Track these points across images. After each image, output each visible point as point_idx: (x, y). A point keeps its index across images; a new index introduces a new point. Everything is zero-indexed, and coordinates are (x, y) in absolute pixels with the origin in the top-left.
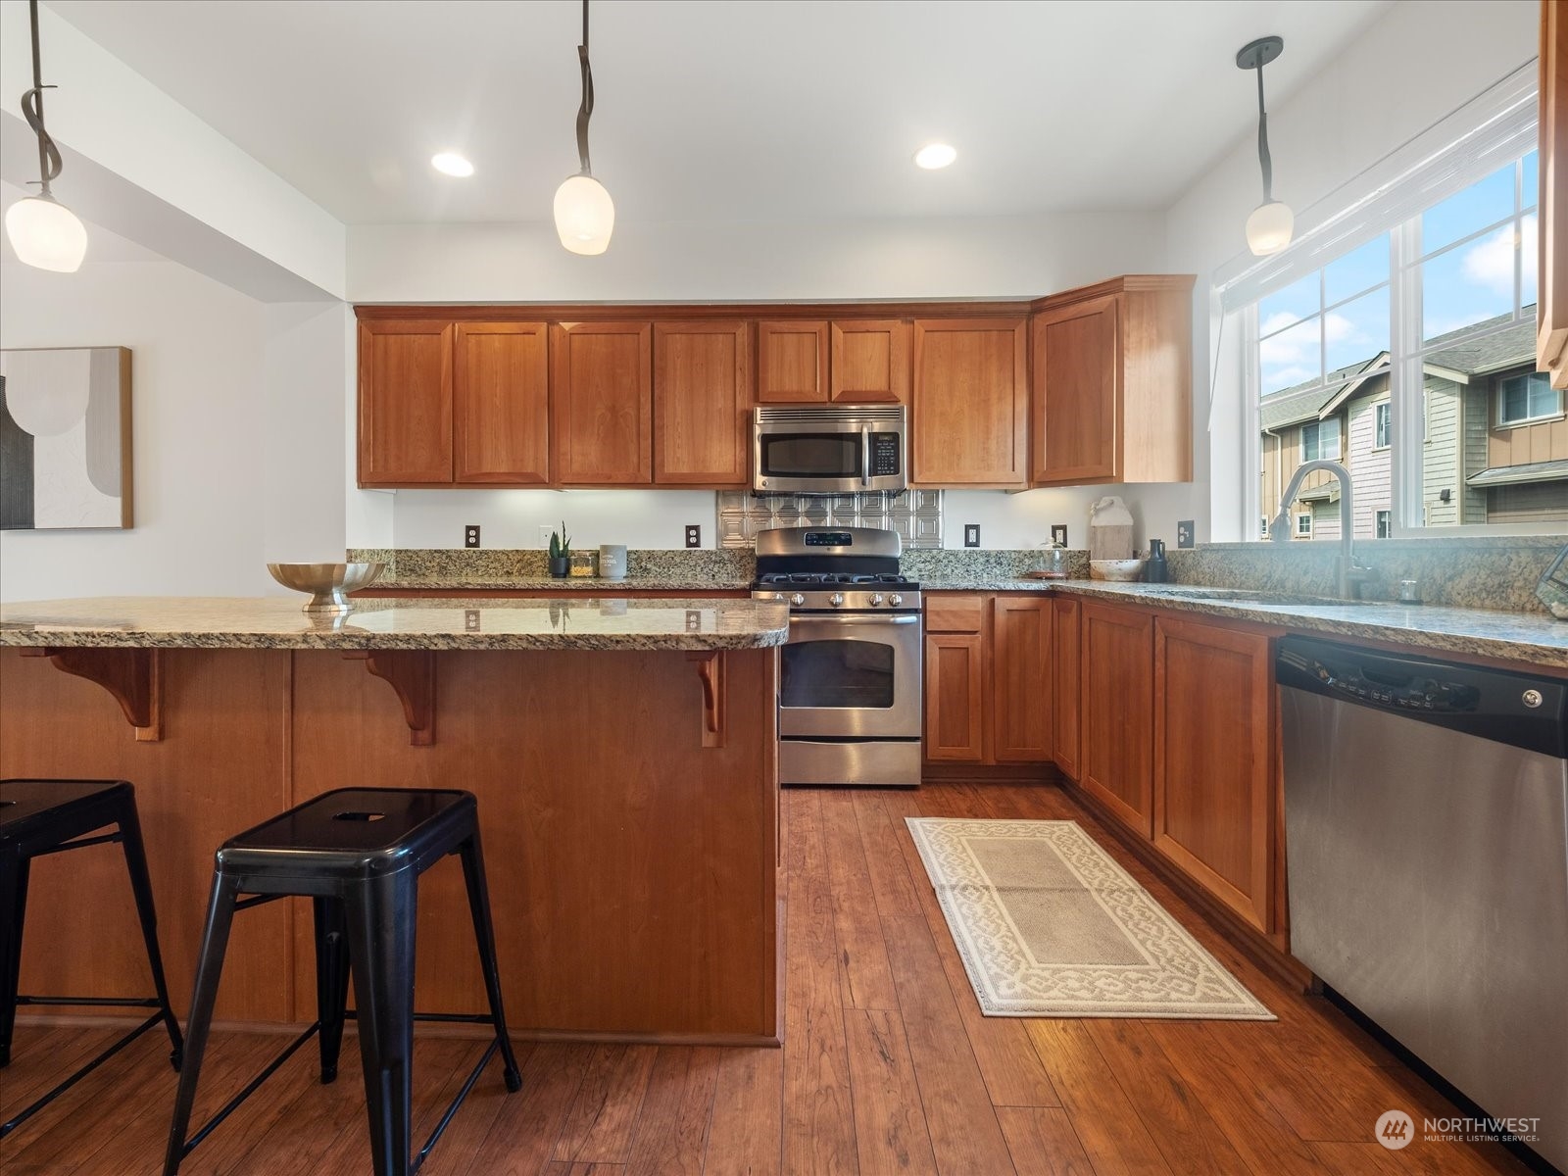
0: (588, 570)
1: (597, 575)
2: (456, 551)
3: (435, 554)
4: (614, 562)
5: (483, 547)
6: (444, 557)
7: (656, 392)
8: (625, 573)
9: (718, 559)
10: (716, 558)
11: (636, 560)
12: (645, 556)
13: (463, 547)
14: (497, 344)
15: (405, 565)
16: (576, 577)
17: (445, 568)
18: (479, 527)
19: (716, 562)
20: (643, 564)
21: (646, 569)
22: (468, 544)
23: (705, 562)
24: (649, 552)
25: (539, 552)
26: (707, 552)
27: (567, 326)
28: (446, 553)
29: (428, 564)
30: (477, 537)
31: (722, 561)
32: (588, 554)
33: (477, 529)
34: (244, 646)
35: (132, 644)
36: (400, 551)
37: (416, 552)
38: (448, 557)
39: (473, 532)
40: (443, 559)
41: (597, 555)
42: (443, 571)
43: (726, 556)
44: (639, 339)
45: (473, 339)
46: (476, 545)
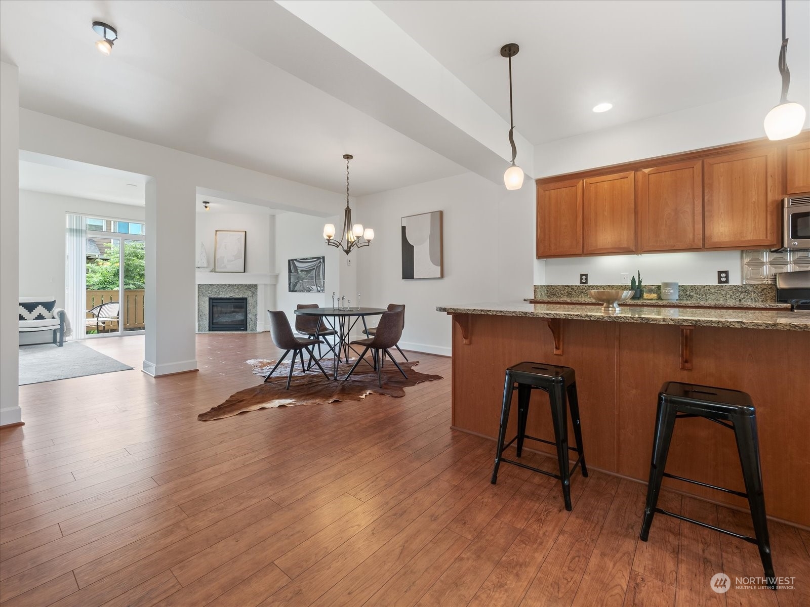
0: (654, 296)
1: (660, 298)
2: (576, 286)
3: (566, 287)
4: (672, 291)
5: (589, 284)
6: (570, 289)
7: (706, 198)
8: (677, 298)
9: (744, 290)
10: (743, 290)
11: (683, 290)
12: (689, 289)
13: (579, 284)
14: (606, 186)
15: (551, 292)
16: (645, 299)
17: (571, 294)
18: (587, 274)
19: (742, 292)
20: (688, 293)
21: (690, 296)
22: (582, 283)
23: (733, 292)
24: (692, 286)
25: (621, 286)
26: (735, 286)
27: (647, 171)
28: (572, 287)
29: (562, 292)
30: (586, 279)
31: (748, 292)
32: (653, 287)
33: (586, 275)
34: (635, 321)
35: (586, 318)
36: (549, 286)
37: (556, 286)
38: (572, 289)
39: (584, 277)
40: (570, 290)
41: (659, 287)
42: (569, 295)
43: (750, 289)
44: (693, 171)
45: (593, 186)
46: (586, 283)
